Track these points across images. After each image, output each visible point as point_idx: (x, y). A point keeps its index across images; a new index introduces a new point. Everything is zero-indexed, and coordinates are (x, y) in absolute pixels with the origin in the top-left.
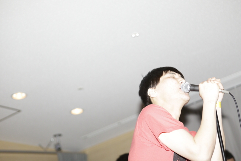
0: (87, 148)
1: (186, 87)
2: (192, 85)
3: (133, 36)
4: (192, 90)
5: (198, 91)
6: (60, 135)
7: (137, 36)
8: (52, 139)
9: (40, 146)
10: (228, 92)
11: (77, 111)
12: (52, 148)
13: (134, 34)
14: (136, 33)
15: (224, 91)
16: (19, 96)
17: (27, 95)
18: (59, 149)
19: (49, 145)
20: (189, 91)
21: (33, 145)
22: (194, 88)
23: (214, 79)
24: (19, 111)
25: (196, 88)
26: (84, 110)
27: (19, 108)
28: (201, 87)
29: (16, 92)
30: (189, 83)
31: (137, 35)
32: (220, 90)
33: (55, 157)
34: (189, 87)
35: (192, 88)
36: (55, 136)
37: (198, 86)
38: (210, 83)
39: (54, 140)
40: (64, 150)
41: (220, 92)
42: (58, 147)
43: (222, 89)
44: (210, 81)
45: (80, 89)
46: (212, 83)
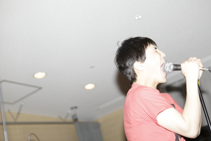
0: (99, 118)
1: (170, 67)
2: (175, 65)
3: (137, 18)
4: (175, 70)
5: (180, 70)
6: (76, 108)
7: (140, 19)
8: (70, 111)
9: (60, 117)
10: (208, 70)
11: (90, 87)
12: (70, 119)
13: (137, 17)
14: (139, 16)
15: (204, 69)
16: (40, 75)
17: (46, 75)
18: (76, 120)
19: (67, 116)
20: (173, 71)
21: (54, 117)
22: (177, 68)
23: (195, 58)
24: (40, 88)
25: (179, 67)
26: (96, 85)
27: (40, 86)
28: (183, 66)
29: (37, 72)
30: (172, 64)
31: (140, 17)
32: (201, 68)
33: (72, 126)
34: (172, 67)
35: (175, 67)
36: (72, 108)
37: (180, 65)
38: (191, 63)
39: (71, 112)
40: (80, 119)
41: (200, 70)
42: (75, 118)
43: (202, 67)
44: (191, 60)
45: (92, 67)
46: (193, 62)
